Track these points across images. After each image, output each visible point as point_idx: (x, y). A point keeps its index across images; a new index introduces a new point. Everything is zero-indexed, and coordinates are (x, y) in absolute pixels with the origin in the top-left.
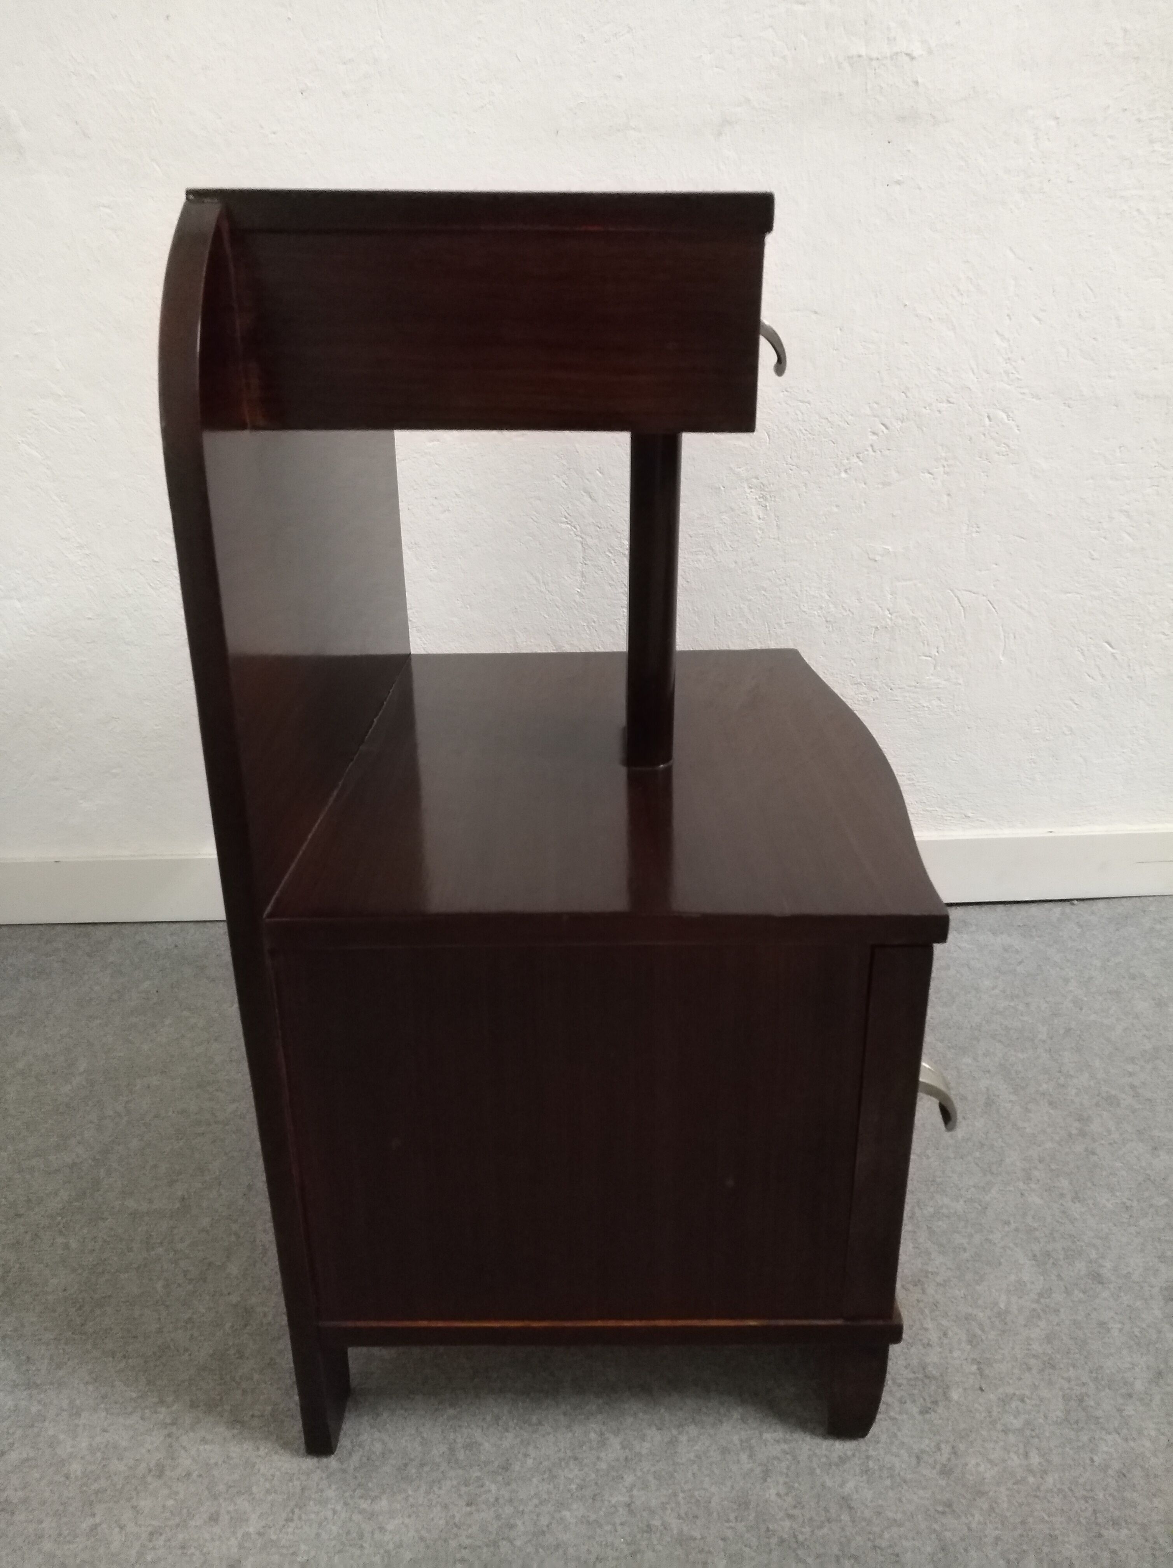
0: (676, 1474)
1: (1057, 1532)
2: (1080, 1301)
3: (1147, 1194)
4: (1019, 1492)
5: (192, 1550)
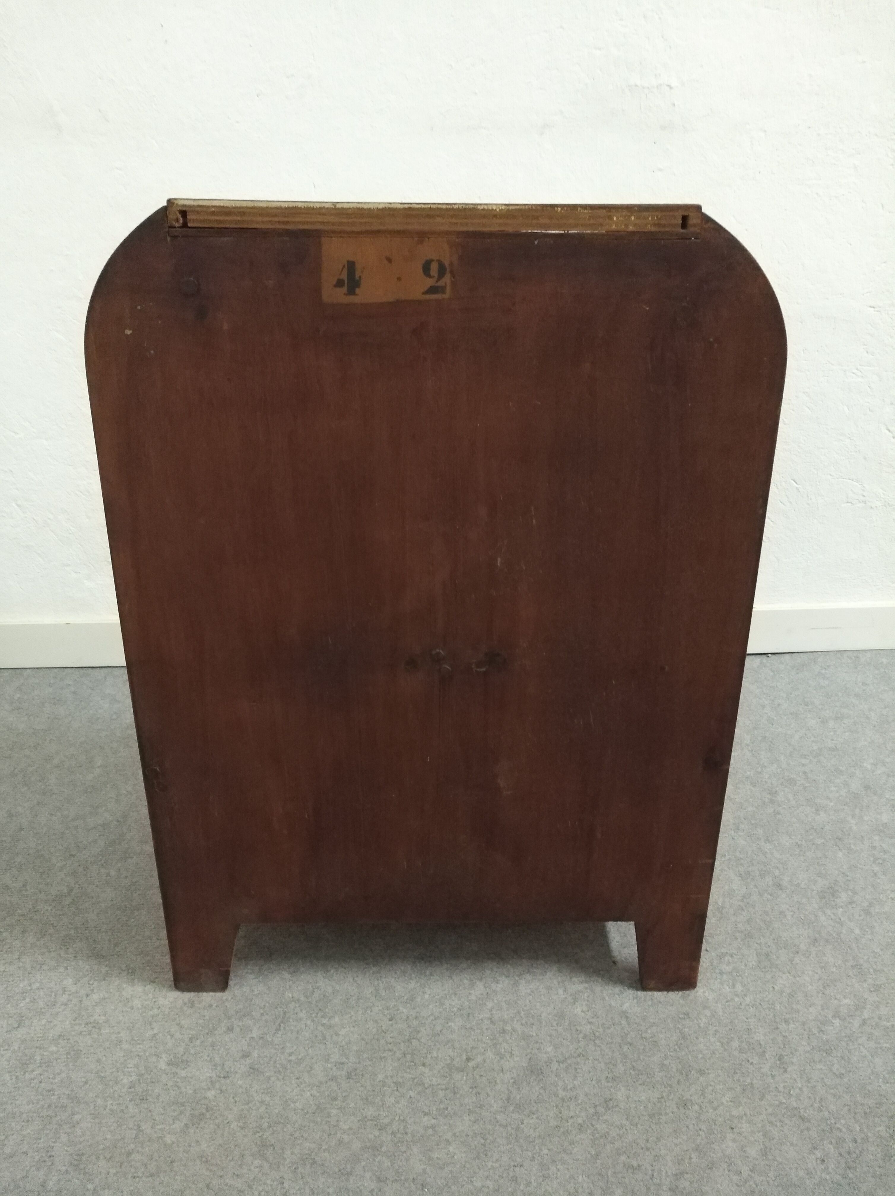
0: (519, 1002)
1: (752, 1027)
2: (768, 900)
3: (811, 837)
4: (729, 1006)
5: (219, 1047)
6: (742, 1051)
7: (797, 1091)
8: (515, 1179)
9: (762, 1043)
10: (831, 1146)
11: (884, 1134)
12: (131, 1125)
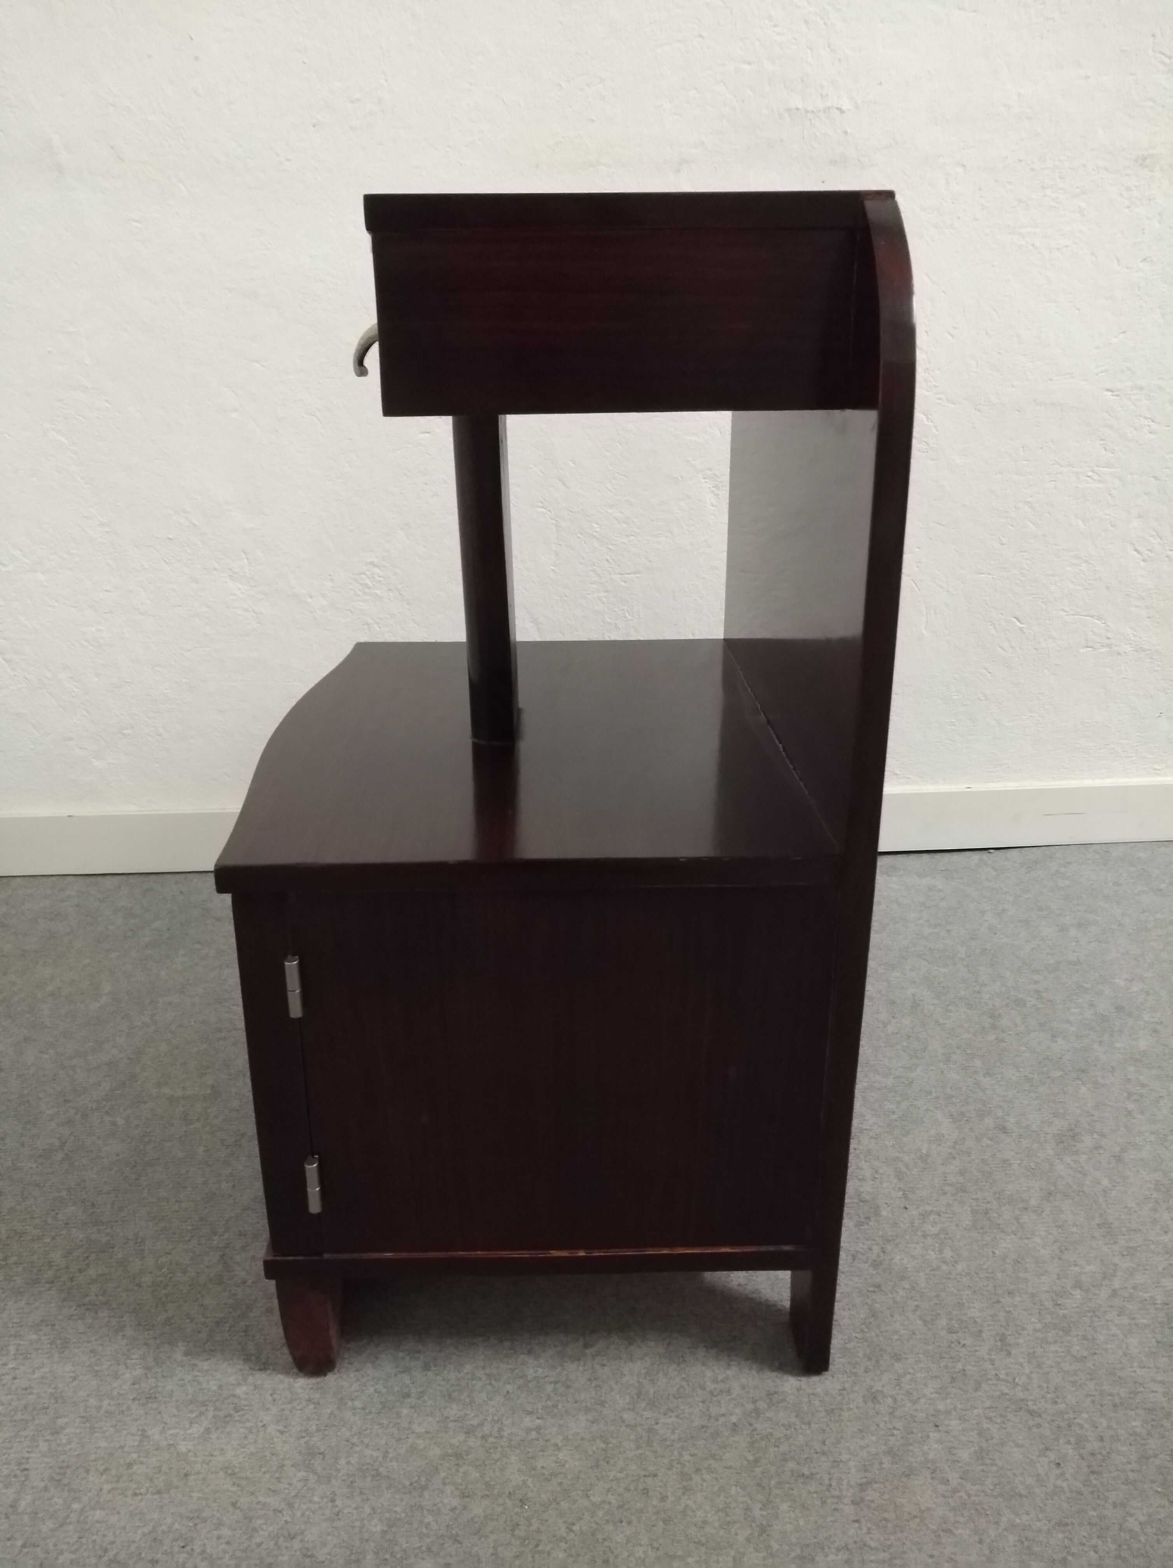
1: (964, 1301)
2: (988, 1146)
3: (1045, 1069)
4: (934, 1275)
6: (951, 1331)
7: (1024, 1378)
8: (646, 1492)
9: (979, 1320)
10: (1069, 1447)
11: (1138, 1430)
12: (133, 1430)
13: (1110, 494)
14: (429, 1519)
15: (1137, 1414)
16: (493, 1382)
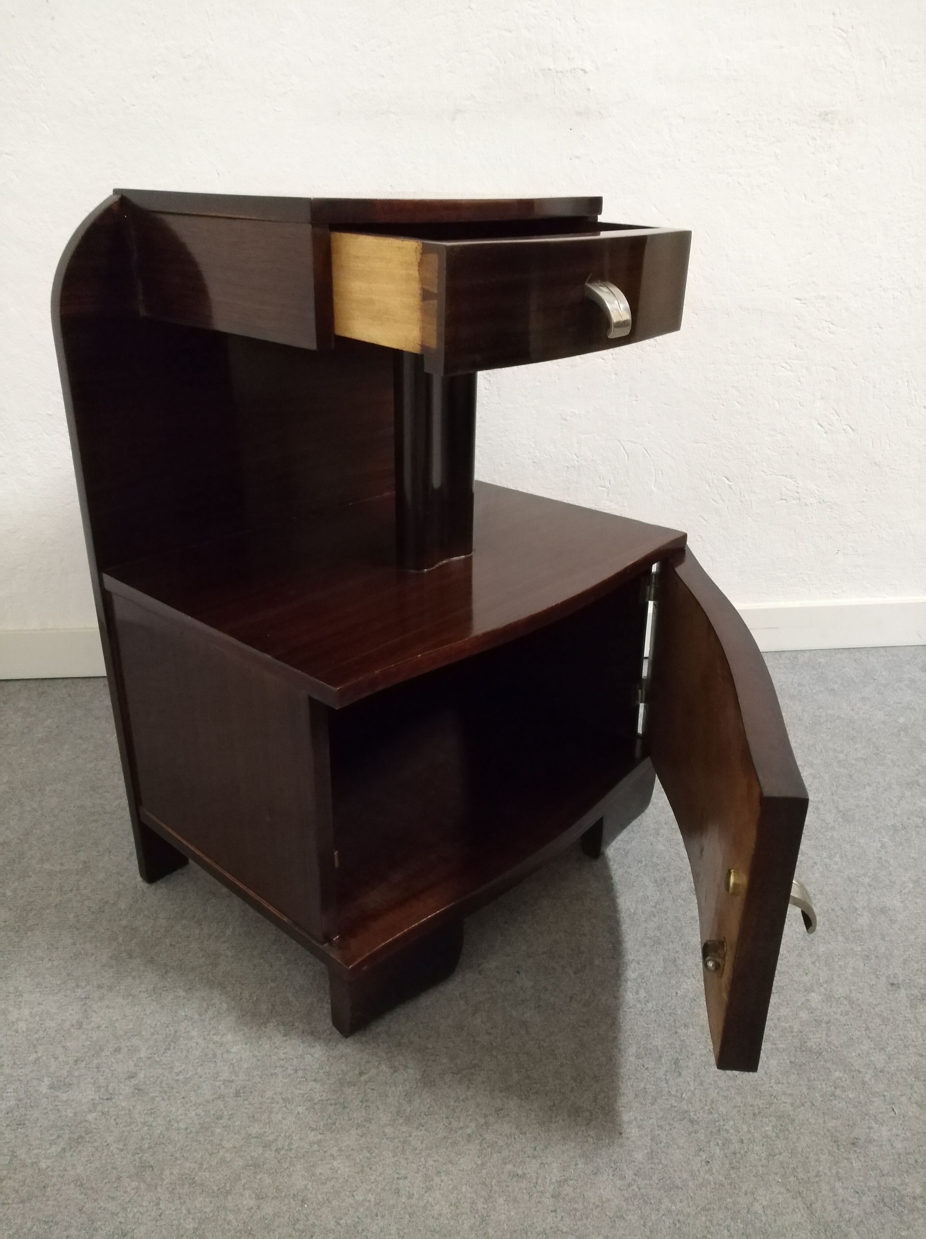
13: (799, 381)
14: (231, 1217)
15: (770, 1121)
16: (288, 1105)
